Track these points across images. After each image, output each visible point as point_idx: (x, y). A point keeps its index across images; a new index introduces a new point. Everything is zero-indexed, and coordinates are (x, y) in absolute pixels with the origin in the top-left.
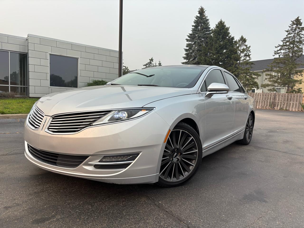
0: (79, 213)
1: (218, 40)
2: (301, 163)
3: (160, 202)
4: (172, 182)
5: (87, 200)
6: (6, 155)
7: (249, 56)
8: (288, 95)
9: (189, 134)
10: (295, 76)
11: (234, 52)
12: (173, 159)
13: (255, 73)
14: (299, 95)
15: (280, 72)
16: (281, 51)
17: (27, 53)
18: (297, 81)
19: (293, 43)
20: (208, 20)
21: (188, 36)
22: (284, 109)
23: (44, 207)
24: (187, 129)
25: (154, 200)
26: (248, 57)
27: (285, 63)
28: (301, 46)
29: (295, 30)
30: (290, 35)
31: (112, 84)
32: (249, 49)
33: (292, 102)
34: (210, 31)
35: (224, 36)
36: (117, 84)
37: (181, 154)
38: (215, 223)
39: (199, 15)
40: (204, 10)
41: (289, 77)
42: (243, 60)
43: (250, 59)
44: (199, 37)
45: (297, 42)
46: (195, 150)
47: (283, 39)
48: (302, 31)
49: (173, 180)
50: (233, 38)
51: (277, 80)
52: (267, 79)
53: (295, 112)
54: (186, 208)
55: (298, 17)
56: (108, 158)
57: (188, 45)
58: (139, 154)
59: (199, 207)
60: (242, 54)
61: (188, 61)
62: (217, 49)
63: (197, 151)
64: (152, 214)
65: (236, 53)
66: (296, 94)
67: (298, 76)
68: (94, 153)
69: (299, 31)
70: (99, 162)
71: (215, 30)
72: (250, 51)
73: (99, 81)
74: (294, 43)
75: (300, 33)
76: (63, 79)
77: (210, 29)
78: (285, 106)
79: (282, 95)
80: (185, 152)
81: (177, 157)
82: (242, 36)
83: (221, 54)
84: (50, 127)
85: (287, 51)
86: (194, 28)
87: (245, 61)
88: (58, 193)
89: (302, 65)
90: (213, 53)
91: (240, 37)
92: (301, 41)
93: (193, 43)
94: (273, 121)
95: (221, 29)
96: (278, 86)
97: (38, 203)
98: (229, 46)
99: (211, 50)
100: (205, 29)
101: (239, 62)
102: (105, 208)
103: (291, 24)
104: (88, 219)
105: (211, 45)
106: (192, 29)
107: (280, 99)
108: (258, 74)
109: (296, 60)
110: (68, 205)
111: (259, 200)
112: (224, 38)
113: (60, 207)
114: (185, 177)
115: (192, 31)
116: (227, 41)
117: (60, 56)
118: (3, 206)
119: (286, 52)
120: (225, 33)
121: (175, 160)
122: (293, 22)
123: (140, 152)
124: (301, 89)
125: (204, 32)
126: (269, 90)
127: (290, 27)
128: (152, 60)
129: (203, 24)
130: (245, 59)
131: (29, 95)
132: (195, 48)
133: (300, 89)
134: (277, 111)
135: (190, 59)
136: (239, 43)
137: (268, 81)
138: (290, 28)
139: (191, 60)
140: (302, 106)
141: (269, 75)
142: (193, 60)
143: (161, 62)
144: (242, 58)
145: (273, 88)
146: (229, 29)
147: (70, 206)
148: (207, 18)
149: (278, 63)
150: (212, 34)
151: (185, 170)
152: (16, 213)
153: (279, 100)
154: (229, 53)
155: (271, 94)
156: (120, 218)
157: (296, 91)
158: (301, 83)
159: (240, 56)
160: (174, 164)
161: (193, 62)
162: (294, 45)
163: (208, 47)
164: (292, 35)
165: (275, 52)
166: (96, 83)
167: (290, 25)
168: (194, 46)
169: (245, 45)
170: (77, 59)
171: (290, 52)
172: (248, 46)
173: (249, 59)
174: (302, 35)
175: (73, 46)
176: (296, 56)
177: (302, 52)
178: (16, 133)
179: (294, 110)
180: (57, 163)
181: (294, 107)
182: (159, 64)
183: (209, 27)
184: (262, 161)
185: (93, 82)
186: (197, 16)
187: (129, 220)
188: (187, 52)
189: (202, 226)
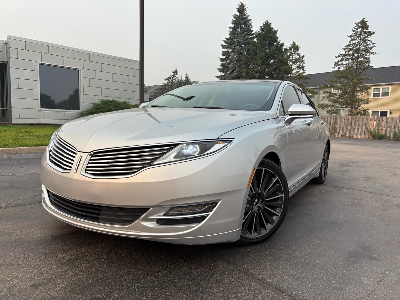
0: (141, 288)
1: (264, 47)
2: (397, 206)
3: (245, 267)
4: (253, 238)
5: (145, 269)
6: (5, 207)
7: (303, 68)
8: (352, 118)
9: (273, 173)
10: (359, 94)
11: (284, 63)
12: (253, 208)
13: (310, 91)
14: (365, 119)
15: (341, 89)
16: (342, 62)
17: (7, 62)
18: (363, 100)
19: (357, 51)
20: (250, 20)
21: (224, 40)
22: (347, 135)
23: (89, 281)
24: (271, 167)
25: (236, 264)
26: (301, 70)
27: (347, 78)
28: (368, 55)
29: (361, 34)
30: (354, 42)
31: (153, 106)
32: (302, 59)
33: (356, 128)
34: (252, 34)
35: (271, 42)
36: (162, 105)
37: (263, 200)
38: (327, 292)
39: (238, 14)
40: (245, 7)
41: (353, 96)
42: (296, 73)
43: (304, 72)
44: (239, 43)
45: (363, 50)
46: (281, 195)
47: (346, 46)
48: (369, 36)
49: (254, 235)
50: (282, 45)
51: (338, 98)
52: (325, 97)
53: (361, 139)
54: (282, 274)
55: (364, 19)
56: (176, 209)
57: (224, 53)
58: (218, 202)
59: (297, 271)
60: (294, 65)
61: (225, 74)
62: (262, 58)
63: (283, 195)
64: (242, 285)
65: (286, 64)
66: (361, 117)
67: (363, 93)
68: (158, 204)
69: (364, 36)
70: (164, 215)
71: (259, 33)
72: (305, 62)
73: (110, 100)
74: (359, 51)
75: (366, 39)
76: (52, 98)
77: (253, 32)
78: (348, 132)
79: (345, 118)
80: (268, 198)
81: (259, 205)
82: (294, 42)
83: (267, 65)
84: (88, 169)
85: (350, 62)
86: (231, 30)
87: (297, 74)
88: (101, 261)
89: (369, 79)
90: (257, 64)
91: (292, 43)
92: (368, 49)
93: (231, 50)
94: (339, 152)
95: (266, 33)
96: (339, 107)
97: (78, 276)
98: (278, 54)
99: (255, 60)
100: (247, 33)
101: (291, 75)
102: (174, 279)
103: (356, 27)
104: (157, 296)
105: (254, 53)
106: (230, 31)
107: (342, 124)
108: (314, 92)
109: (362, 74)
110: (121, 277)
111: (369, 258)
112: (271, 44)
113: (112, 281)
114: (268, 231)
115: (229, 34)
116: (275, 48)
117: (54, 66)
118: (29, 284)
119: (349, 64)
120: (272, 38)
121: (256, 208)
122: (358, 25)
123: (219, 200)
124: (368, 111)
125: (245, 36)
126: (328, 112)
127: (354, 31)
128: (176, 72)
129: (243, 26)
130: (297, 72)
131: (11, 121)
132: (233, 58)
133: (366, 110)
134: (338, 138)
135: (228, 71)
136: (290, 51)
137: (327, 100)
138: (354, 33)
139: (228, 73)
140: (369, 131)
141: (328, 92)
142: (231, 73)
143: (188, 76)
144: (295, 71)
145: (333, 110)
146: (278, 33)
147: (125, 278)
148: (249, 18)
149: (339, 77)
150: (256, 39)
151: (268, 222)
152: (51, 293)
153: (340, 125)
154: (277, 64)
155: (331, 117)
156: (201, 293)
157: (362, 113)
158: (367, 103)
159: (291, 67)
160: (255, 214)
161: (232, 76)
162: (359, 54)
163: (250, 56)
164: (356, 41)
165: (335, 63)
166: (106, 103)
167: (354, 28)
168: (232, 54)
169: (298, 54)
170: (78, 70)
171: (354, 63)
172: (302, 55)
173: (302, 72)
174: (368, 42)
175: (71, 52)
176: (361, 68)
177: (369, 63)
178: (8, 175)
179: (359, 137)
180: (99, 219)
181: (359, 133)
182: (186, 78)
183: (252, 29)
184: (350, 205)
185: (101, 102)
186: (235, 15)
187: (214, 294)
188: (223, 63)
189: (314, 297)
